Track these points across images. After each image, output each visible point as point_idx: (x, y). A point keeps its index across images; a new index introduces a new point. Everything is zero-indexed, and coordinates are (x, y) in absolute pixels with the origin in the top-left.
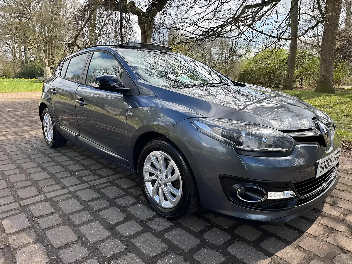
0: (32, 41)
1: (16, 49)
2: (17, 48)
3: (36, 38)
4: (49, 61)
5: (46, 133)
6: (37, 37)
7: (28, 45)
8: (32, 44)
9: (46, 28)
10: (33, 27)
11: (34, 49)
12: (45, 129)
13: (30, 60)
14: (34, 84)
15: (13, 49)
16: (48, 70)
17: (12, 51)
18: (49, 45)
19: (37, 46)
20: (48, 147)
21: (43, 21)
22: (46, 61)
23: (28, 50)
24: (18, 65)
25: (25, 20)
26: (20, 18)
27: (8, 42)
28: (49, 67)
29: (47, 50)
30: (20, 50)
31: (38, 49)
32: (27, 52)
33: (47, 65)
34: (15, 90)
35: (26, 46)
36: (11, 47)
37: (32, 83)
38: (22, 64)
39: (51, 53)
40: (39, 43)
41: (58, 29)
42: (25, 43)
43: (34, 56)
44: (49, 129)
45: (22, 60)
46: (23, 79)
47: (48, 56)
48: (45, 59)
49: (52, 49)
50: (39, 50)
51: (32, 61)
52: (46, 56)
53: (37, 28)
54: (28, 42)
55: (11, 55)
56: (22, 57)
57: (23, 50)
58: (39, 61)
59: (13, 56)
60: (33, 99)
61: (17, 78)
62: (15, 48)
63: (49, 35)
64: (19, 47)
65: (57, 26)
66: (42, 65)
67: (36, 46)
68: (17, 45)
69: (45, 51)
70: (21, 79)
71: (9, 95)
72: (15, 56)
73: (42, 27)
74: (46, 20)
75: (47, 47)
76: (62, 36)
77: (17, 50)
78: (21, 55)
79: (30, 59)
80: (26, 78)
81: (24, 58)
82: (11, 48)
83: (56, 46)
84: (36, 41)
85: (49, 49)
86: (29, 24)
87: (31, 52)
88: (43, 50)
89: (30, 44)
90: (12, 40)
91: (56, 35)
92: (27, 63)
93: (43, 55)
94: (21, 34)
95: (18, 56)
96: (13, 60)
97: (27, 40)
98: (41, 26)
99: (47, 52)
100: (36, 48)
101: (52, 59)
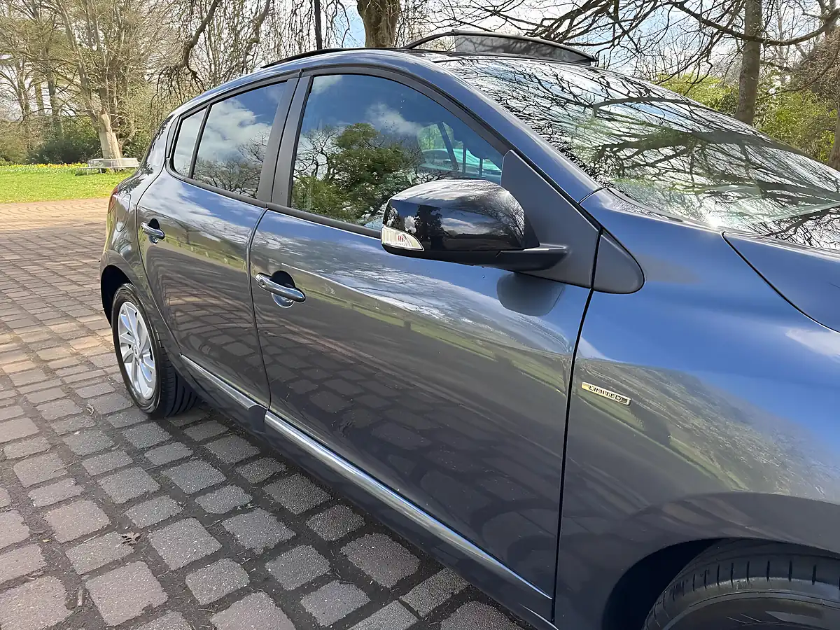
0: (68, 69)
1: (29, 89)
2: (30, 86)
3: (77, 61)
4: (113, 118)
5: (129, 367)
6: (80, 58)
7: (58, 79)
8: (68, 76)
9: (101, 34)
10: (69, 31)
11: (73, 88)
12: (124, 352)
13: (66, 117)
14: (79, 177)
15: (20, 91)
16: (112, 142)
17: (20, 95)
18: (110, 78)
19: (80, 82)
20: (139, 417)
21: (94, 17)
22: (106, 118)
23: (57, 91)
24: (35, 130)
25: (46, 15)
26: (34, 9)
27: (7, 73)
28: (114, 135)
29: (105, 89)
30: (39, 91)
31: (83, 88)
32: (57, 96)
33: (109, 128)
34: (29, 197)
35: (52, 82)
36: (16, 83)
37: (73, 177)
38: (45, 126)
39: (118, 99)
40: (85, 74)
41: (131, 35)
42: (50, 72)
43: (75, 106)
44: (141, 357)
45: (46, 118)
46: (49, 165)
47: (111, 105)
48: (102, 112)
49: (117, 86)
50: (86, 90)
51: (68, 119)
52: (103, 105)
53: (77, 36)
54: (57, 72)
55: (17, 106)
56: (46, 111)
57: (46, 92)
58: (88, 119)
59: (22, 107)
60: (78, 221)
61: (36, 163)
62: (27, 86)
63: (108, 52)
64: (35, 83)
65: (127, 28)
66: (96, 129)
67: (77, 80)
68: (30, 80)
69: (101, 92)
70: (46, 167)
71: (14, 210)
72: (27, 107)
73: (91, 32)
74: (100, 13)
75: (105, 82)
76: (143, 54)
77: (32, 93)
78: (41, 104)
79: (64, 114)
80: (57, 164)
81: (51, 112)
82: (15, 88)
83: (129, 79)
84: (78, 68)
85: (110, 87)
86: (58, 24)
87: (65, 96)
88: (97, 91)
89: (62, 76)
90: (18, 66)
91: (127, 52)
92: (57, 123)
93: (96, 102)
94: (39, 52)
95: (34, 107)
96: (22, 119)
97: (55, 65)
98: (88, 28)
99: (106, 95)
100: (77, 85)
101: (119, 114)
